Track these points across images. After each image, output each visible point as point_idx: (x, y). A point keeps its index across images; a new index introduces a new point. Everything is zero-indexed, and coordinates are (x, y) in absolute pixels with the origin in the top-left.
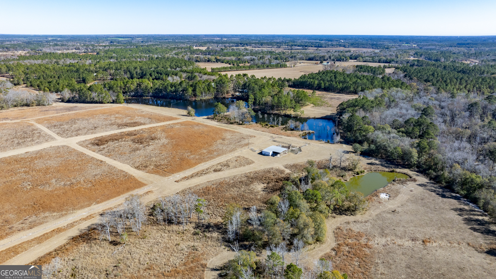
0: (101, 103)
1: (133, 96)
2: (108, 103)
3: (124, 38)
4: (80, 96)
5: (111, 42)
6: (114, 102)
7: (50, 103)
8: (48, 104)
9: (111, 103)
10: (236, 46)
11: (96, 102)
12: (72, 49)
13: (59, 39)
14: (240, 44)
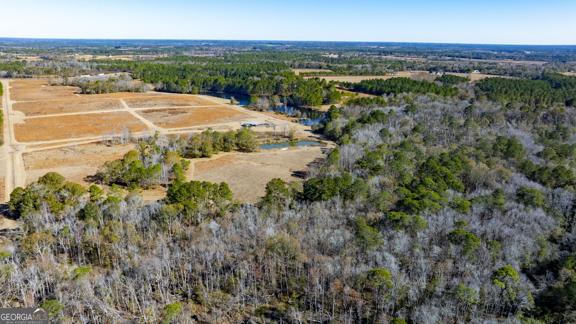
0: (181, 93)
1: (210, 90)
2: (186, 93)
3: (274, 44)
4: (167, 89)
5: (254, 48)
6: (190, 93)
7: (145, 91)
8: (143, 92)
9: (188, 93)
10: (378, 55)
11: (178, 93)
12: (211, 54)
13: (211, 44)
14: (384, 53)
